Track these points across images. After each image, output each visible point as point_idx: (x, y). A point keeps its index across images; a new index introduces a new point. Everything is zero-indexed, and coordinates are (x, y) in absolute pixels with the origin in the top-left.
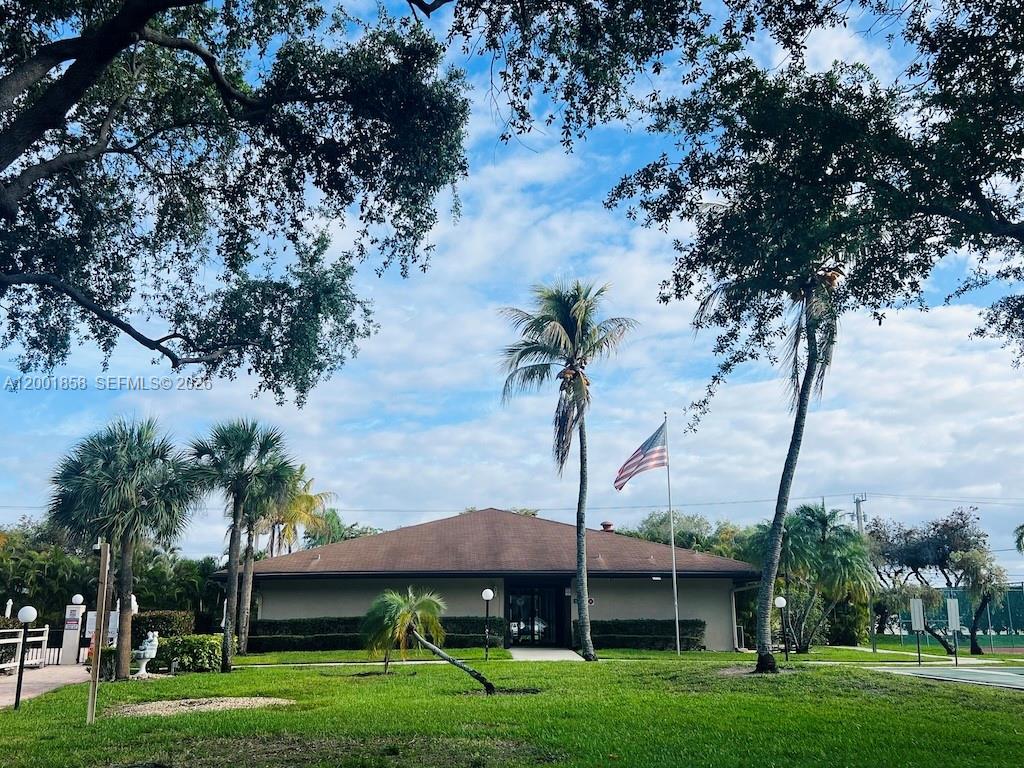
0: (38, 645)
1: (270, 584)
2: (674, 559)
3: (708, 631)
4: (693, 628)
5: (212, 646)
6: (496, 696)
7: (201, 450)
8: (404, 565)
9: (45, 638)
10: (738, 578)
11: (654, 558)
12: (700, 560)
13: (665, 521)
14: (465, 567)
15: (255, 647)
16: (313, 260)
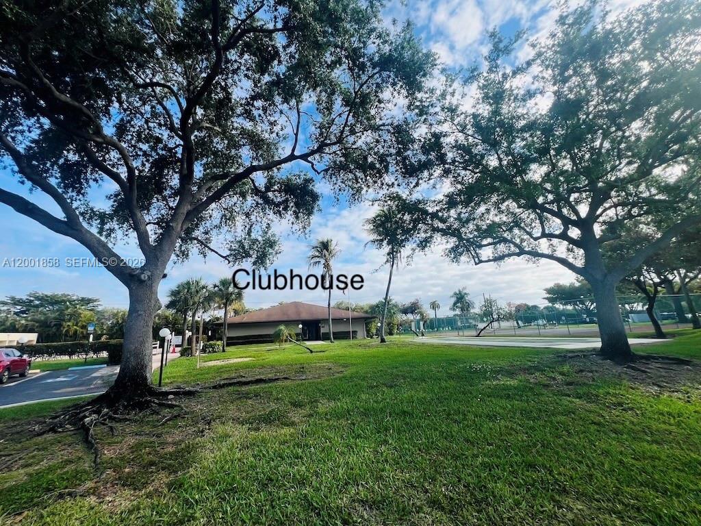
0: (156, 348)
1: (233, 326)
2: (350, 314)
3: (358, 334)
4: (355, 332)
5: (218, 345)
6: (313, 354)
7: (215, 286)
8: (272, 319)
9: (158, 346)
10: (365, 319)
11: (344, 314)
12: (356, 314)
13: (341, 304)
14: (291, 319)
15: (228, 345)
16: (266, 233)
